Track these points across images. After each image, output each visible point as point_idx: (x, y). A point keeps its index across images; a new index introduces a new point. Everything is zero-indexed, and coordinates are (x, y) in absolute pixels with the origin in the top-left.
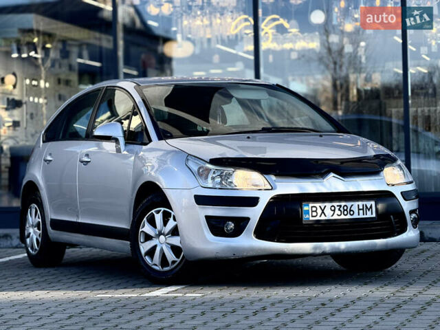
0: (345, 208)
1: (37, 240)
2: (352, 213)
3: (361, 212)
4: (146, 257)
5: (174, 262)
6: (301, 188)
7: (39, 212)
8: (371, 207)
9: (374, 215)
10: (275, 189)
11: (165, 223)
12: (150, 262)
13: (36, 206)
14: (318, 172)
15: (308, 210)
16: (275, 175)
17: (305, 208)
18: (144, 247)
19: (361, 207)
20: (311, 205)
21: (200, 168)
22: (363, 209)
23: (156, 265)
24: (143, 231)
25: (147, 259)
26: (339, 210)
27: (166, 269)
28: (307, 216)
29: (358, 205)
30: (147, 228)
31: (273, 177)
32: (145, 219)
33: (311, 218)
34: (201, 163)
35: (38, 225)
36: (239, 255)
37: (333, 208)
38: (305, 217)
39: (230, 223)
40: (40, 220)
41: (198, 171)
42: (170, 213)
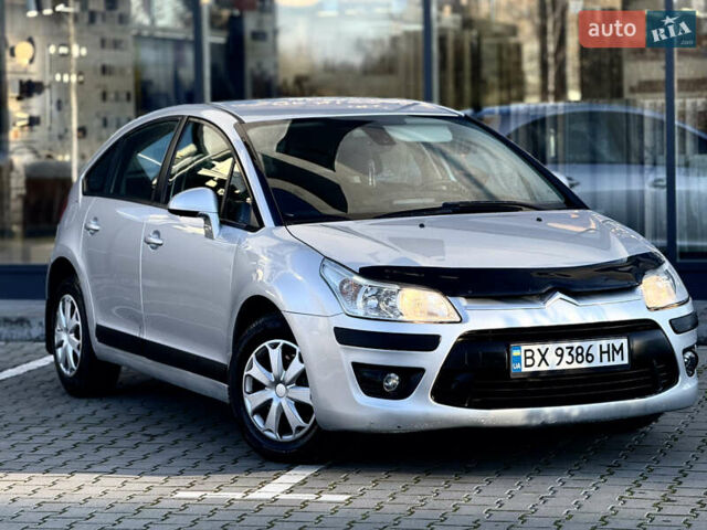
0: (580, 351)
1: (74, 354)
2: (590, 358)
3: (605, 356)
4: (255, 417)
5: (299, 428)
6: (508, 319)
7: (77, 309)
8: (621, 348)
9: (626, 361)
10: (466, 321)
11: (286, 364)
12: (261, 425)
13: (72, 299)
14: (535, 292)
15: (520, 357)
16: (466, 298)
17: (515, 353)
18: (252, 401)
19: (605, 349)
20: (524, 348)
21: (343, 283)
22: (608, 352)
23: (270, 431)
24: (249, 375)
25: (257, 420)
26: (570, 354)
27: (287, 438)
28: (518, 366)
29: (601, 346)
30: (256, 371)
31: (462, 301)
32: (253, 356)
33: (524, 370)
34: (345, 274)
35: (76, 331)
36: (407, 428)
37: (559, 352)
38: (515, 367)
39: (392, 375)
40: (79, 323)
41: (341, 287)
42: (295, 350)
